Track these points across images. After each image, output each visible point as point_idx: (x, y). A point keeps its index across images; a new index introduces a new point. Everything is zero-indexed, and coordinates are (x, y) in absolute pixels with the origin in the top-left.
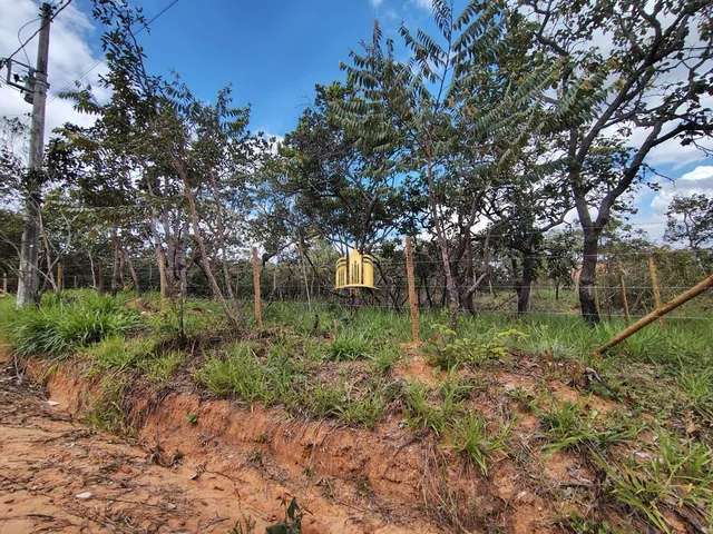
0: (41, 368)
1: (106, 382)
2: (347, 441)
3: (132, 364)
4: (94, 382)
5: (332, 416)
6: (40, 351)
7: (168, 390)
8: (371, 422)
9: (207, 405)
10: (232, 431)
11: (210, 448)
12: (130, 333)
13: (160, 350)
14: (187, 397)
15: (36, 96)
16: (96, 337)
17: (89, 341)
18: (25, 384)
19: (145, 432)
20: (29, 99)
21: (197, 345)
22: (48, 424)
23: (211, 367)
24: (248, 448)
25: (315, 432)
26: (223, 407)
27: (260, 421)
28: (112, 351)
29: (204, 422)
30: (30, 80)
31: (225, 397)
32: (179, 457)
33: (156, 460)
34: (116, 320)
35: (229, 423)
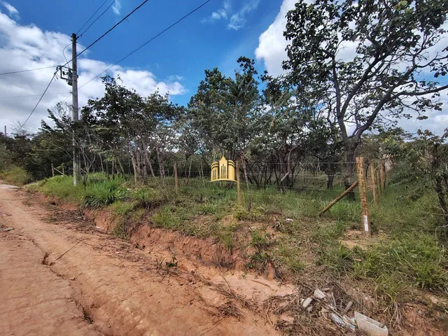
0: (90, 214)
1: (117, 220)
2: (196, 243)
3: (126, 214)
4: (113, 220)
5: (193, 235)
6: (90, 207)
7: (139, 224)
8: (205, 237)
9: (153, 230)
10: (161, 239)
11: (154, 244)
12: (123, 200)
13: (136, 208)
14: (146, 227)
16: (111, 201)
17: (108, 204)
18: (87, 220)
19: (132, 239)
21: (150, 207)
23: (155, 216)
24: (166, 245)
25: (186, 240)
26: (158, 231)
27: (171, 235)
28: (118, 208)
29: (152, 236)
31: (159, 227)
34: (118, 194)
35: (160, 236)
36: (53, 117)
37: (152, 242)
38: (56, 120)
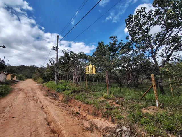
0: (58, 94)
1: (65, 97)
2: (88, 106)
3: (68, 95)
4: (64, 96)
5: (87, 103)
6: (58, 92)
7: (72, 98)
8: (91, 104)
9: (75, 101)
12: (68, 90)
13: (71, 93)
14: (73, 100)
15: (57, 51)
16: (64, 90)
17: (64, 91)
18: (57, 96)
19: (69, 103)
20: (56, 51)
22: (59, 101)
23: (77, 96)
24: (79, 106)
25: (85, 105)
26: (77, 101)
27: (80, 103)
28: (66, 93)
29: (75, 103)
30: (56, 48)
32: (72, 107)
33: (70, 107)
34: (67, 88)
35: (77, 103)
36: (50, 62)
37: (75, 105)
38: (51, 63)
